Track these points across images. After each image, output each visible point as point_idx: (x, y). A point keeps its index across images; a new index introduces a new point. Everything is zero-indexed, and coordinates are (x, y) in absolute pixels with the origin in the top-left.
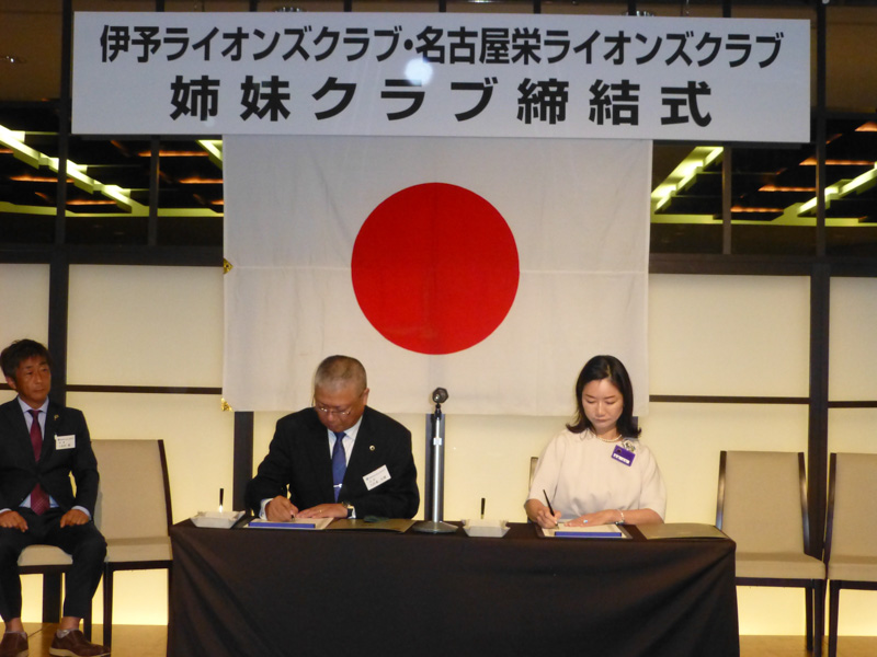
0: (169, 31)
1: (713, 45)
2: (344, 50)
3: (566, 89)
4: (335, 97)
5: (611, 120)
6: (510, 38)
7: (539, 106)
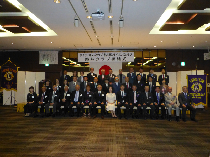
0: (85, 54)
1: (126, 54)
2: (98, 55)
4: (98, 59)
6: (111, 54)
7: (113, 59)
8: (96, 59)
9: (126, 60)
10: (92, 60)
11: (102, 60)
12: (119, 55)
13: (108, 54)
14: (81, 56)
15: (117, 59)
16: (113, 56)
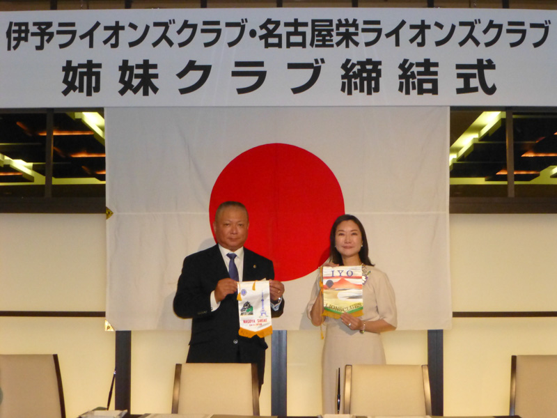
0: (61, 25)
2: (201, 38)
3: (379, 67)
4: (194, 76)
5: (416, 91)
6: (334, 27)
7: (358, 81)
8: (181, 75)
9: (490, 86)
10: (135, 82)
11: (241, 91)
12: (417, 31)
13: (301, 29)
14: (15, 47)
15: (401, 77)
16: (356, 44)
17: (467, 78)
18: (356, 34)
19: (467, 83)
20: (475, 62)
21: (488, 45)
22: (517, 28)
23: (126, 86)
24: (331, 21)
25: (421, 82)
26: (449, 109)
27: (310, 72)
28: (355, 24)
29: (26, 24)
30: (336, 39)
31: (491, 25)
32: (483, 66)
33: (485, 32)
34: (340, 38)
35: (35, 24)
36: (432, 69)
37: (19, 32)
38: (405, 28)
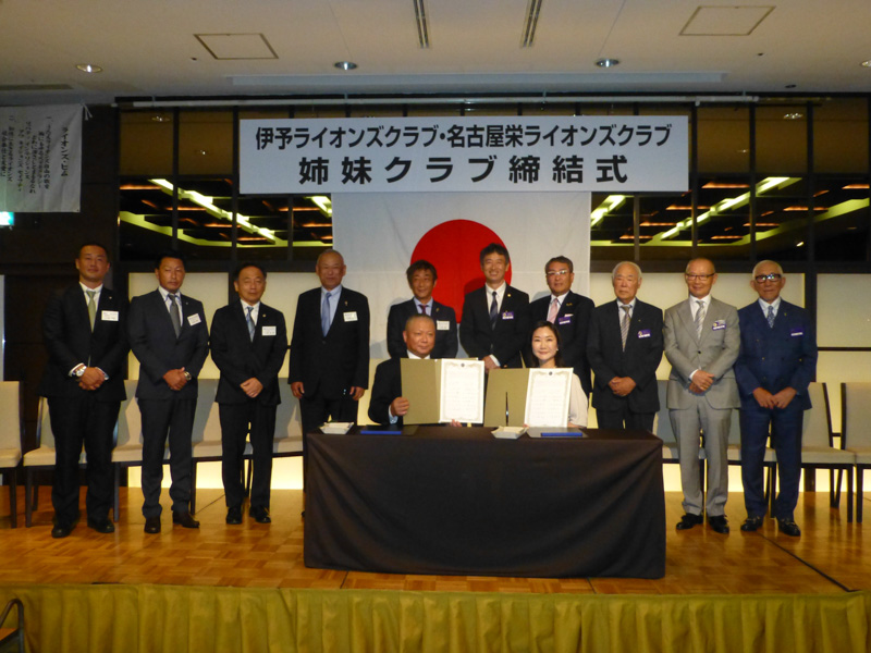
0: (297, 130)
1: (628, 133)
3: (538, 162)
4: (399, 169)
5: (566, 180)
6: (504, 131)
8: (388, 168)
9: (622, 176)
10: (354, 174)
11: (433, 180)
12: (567, 134)
13: (479, 133)
14: (263, 147)
15: (554, 169)
16: (521, 144)
17: (605, 170)
18: (521, 137)
19: (605, 174)
20: (611, 158)
21: (621, 144)
22: (645, 131)
23: (348, 177)
24: (501, 127)
25: (570, 173)
26: (590, 194)
27: (486, 166)
28: (520, 129)
29: (271, 130)
30: (506, 140)
31: (625, 129)
32: (617, 160)
33: (620, 134)
34: (509, 139)
35: (278, 129)
36: (579, 163)
37: (266, 135)
38: (559, 132)
